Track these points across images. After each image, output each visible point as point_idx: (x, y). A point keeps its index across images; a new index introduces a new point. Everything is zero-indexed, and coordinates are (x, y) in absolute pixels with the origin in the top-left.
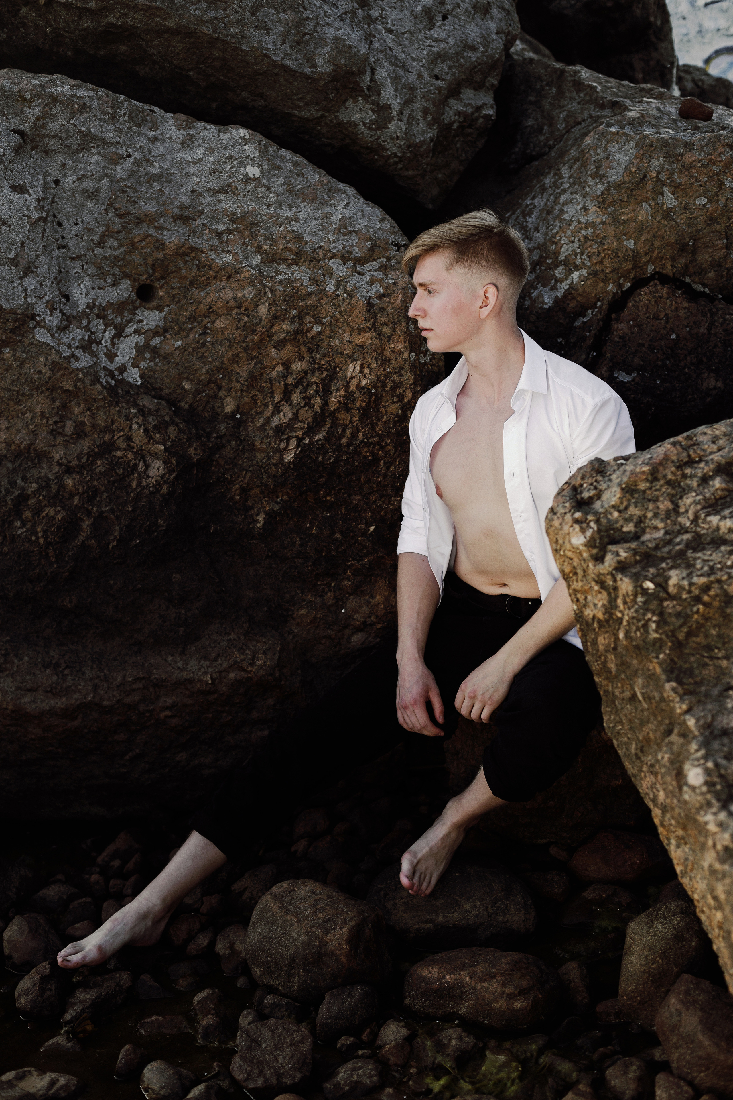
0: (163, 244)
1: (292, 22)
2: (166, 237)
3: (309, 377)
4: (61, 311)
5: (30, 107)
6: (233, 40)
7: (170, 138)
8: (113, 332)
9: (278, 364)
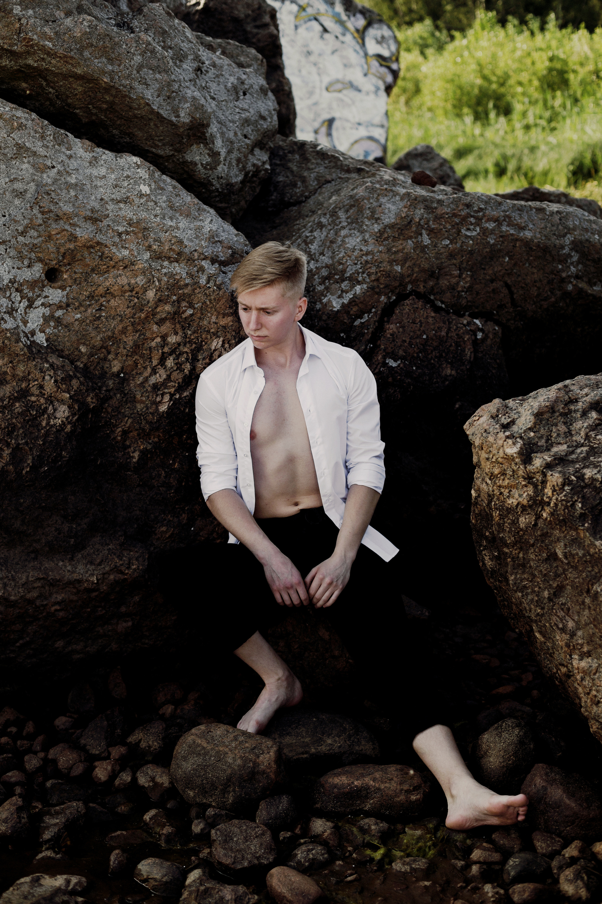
0: (76, 238)
1: (165, 81)
2: (78, 232)
3: (181, 348)
6: (125, 89)
7: (81, 157)
8: (26, 303)
9: (158, 336)
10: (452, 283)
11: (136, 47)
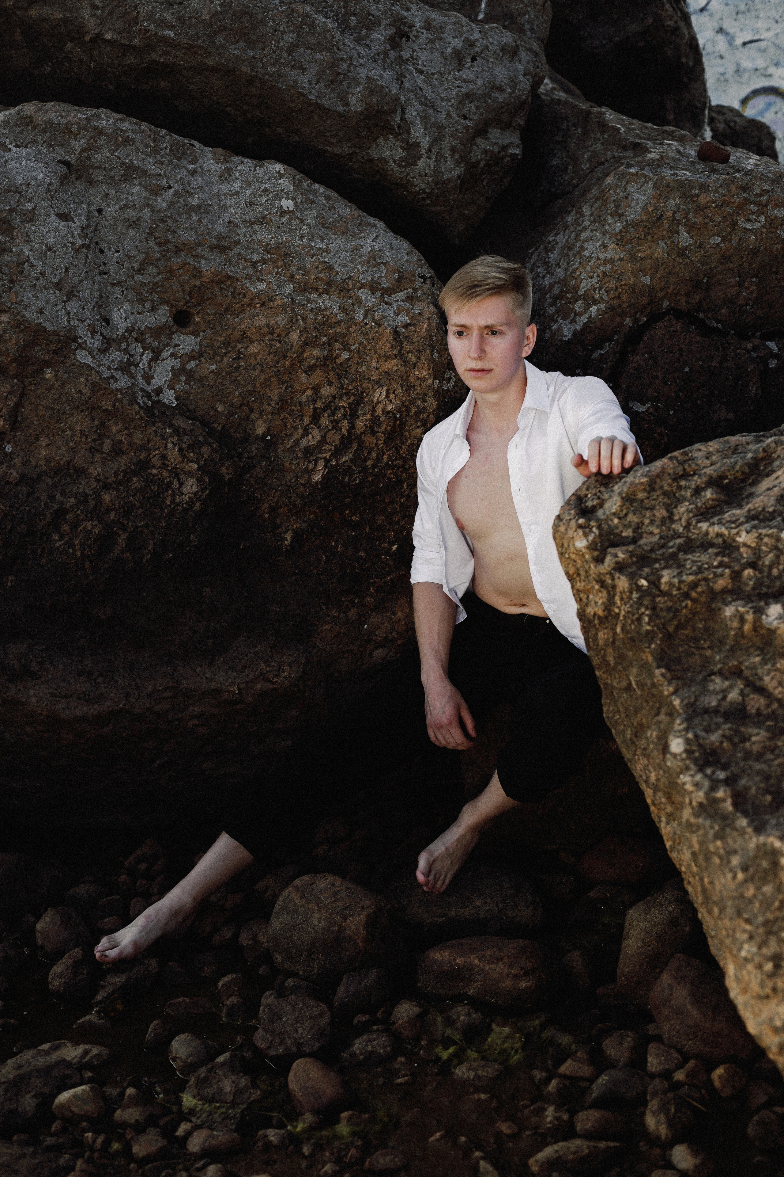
0: (200, 272)
1: (327, 62)
2: (203, 265)
3: (337, 401)
4: (101, 334)
5: (76, 139)
6: (270, 79)
7: (209, 171)
8: (151, 355)
9: (308, 388)
10: (729, 295)
11: (288, 22)
